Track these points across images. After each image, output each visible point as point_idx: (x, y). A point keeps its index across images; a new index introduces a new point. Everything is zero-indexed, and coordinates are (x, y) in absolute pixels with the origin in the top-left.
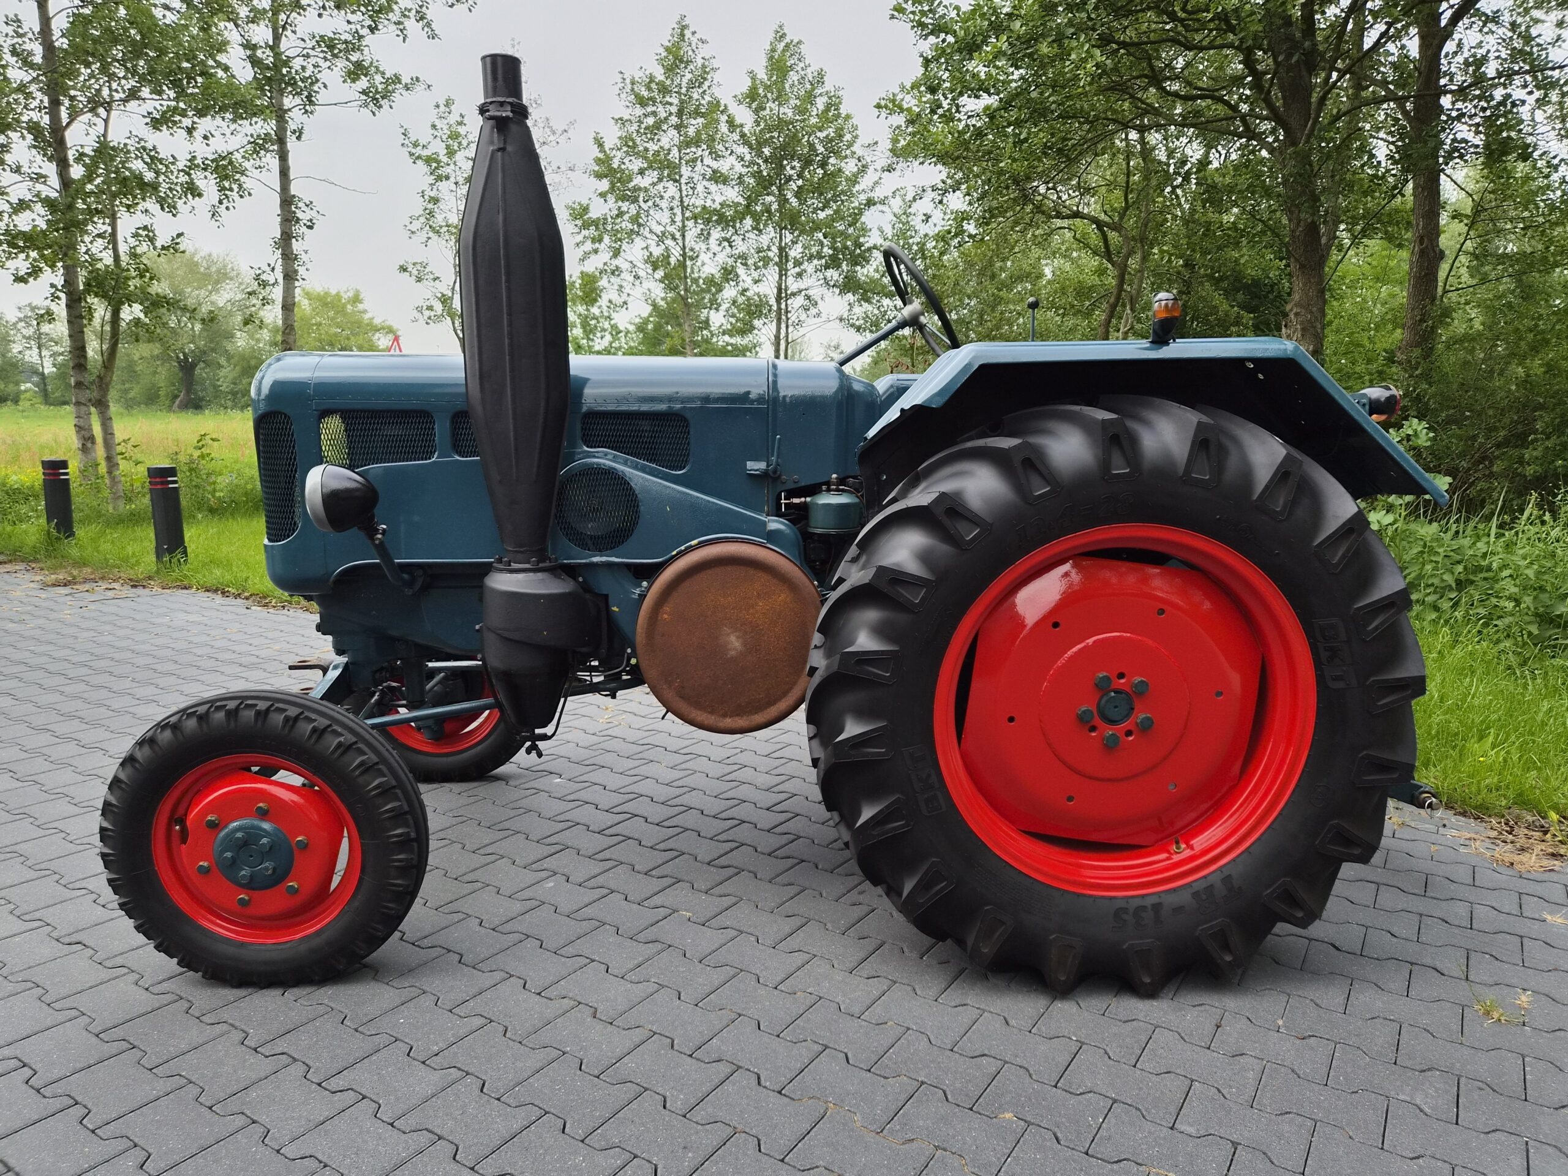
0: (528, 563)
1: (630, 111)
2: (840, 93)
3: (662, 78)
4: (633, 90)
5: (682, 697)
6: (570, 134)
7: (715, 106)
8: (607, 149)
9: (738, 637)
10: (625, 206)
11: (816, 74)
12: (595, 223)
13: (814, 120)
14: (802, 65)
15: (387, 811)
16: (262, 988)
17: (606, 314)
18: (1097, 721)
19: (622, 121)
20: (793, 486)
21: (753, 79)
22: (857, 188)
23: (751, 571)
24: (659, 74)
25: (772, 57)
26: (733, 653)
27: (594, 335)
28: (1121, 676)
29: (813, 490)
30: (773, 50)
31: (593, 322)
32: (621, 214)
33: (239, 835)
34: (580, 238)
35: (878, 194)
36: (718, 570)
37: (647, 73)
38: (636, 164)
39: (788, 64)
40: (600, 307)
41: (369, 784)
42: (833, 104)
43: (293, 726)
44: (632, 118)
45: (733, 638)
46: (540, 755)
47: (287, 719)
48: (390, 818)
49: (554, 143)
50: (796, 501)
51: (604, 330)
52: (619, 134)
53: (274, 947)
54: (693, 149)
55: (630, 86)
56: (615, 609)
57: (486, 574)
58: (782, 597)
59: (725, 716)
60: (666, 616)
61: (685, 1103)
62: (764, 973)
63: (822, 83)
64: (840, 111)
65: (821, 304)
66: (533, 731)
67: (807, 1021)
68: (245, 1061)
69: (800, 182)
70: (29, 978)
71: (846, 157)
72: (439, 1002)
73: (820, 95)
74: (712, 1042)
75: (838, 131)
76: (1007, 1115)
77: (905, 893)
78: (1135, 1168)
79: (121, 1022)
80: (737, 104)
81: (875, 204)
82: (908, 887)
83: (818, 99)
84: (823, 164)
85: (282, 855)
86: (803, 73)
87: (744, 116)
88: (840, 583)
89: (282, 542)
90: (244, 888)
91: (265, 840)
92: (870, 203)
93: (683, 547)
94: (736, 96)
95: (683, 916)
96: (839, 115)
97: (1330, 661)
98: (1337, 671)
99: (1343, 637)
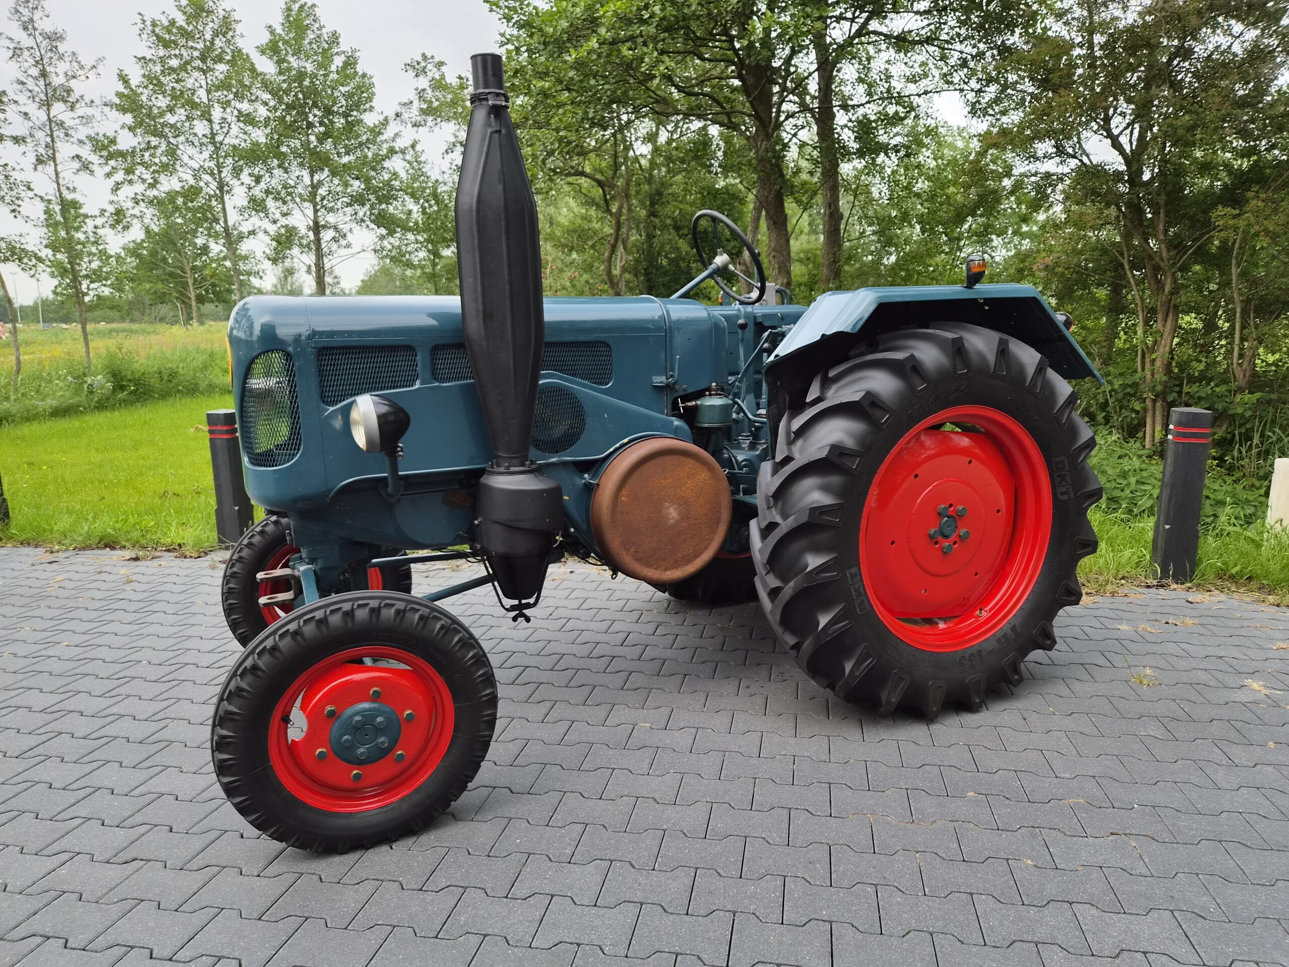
0: (523, 465)
1: (153, 51)
2: (357, 54)
3: (184, 24)
4: (153, 32)
6: (100, 69)
7: (238, 53)
8: (133, 87)
9: (675, 509)
10: (154, 141)
11: (330, 35)
12: (122, 154)
13: (334, 76)
14: (317, 25)
15: (480, 676)
16: (368, 849)
17: (92, 239)
18: (940, 538)
19: (143, 60)
20: (684, 393)
21: (273, 33)
22: (381, 138)
23: (682, 459)
24: (181, 20)
25: (288, 16)
26: (672, 521)
27: (81, 259)
28: (951, 506)
29: (700, 394)
30: (289, 9)
31: (79, 247)
32: (149, 147)
33: (357, 718)
34: (108, 169)
35: (399, 144)
36: (659, 460)
37: (170, 18)
38: (162, 102)
39: (305, 23)
40: (85, 232)
41: (465, 657)
42: (350, 62)
43: (403, 618)
44: (155, 58)
45: (671, 510)
46: (528, 620)
48: (481, 682)
49: (83, 78)
50: (690, 404)
51: (90, 254)
52: (142, 72)
53: (378, 811)
54: (225, 93)
55: (150, 28)
56: (566, 498)
57: (481, 476)
58: (703, 476)
59: (666, 570)
60: (624, 498)
61: (781, 838)
62: (742, 750)
63: (338, 44)
64: (357, 70)
65: (350, 237)
66: (520, 602)
67: (802, 771)
68: (424, 900)
69: (322, 129)
70: (124, 897)
71: (365, 110)
72: (531, 822)
73: (337, 53)
74: (756, 797)
75: (358, 87)
76: (971, 794)
77: (847, 671)
78: (1061, 802)
79: (269, 904)
80: (258, 54)
81: (396, 153)
82: (848, 667)
83: (335, 58)
84: (346, 115)
85: (393, 730)
86: (318, 32)
87: (266, 66)
88: (788, 460)
89: (284, 466)
90: (359, 764)
91: (379, 719)
92: (392, 151)
93: (617, 445)
94: (258, 47)
95: (645, 727)
96: (356, 73)
97: (1060, 483)
98: (1064, 489)
99: (1067, 468)
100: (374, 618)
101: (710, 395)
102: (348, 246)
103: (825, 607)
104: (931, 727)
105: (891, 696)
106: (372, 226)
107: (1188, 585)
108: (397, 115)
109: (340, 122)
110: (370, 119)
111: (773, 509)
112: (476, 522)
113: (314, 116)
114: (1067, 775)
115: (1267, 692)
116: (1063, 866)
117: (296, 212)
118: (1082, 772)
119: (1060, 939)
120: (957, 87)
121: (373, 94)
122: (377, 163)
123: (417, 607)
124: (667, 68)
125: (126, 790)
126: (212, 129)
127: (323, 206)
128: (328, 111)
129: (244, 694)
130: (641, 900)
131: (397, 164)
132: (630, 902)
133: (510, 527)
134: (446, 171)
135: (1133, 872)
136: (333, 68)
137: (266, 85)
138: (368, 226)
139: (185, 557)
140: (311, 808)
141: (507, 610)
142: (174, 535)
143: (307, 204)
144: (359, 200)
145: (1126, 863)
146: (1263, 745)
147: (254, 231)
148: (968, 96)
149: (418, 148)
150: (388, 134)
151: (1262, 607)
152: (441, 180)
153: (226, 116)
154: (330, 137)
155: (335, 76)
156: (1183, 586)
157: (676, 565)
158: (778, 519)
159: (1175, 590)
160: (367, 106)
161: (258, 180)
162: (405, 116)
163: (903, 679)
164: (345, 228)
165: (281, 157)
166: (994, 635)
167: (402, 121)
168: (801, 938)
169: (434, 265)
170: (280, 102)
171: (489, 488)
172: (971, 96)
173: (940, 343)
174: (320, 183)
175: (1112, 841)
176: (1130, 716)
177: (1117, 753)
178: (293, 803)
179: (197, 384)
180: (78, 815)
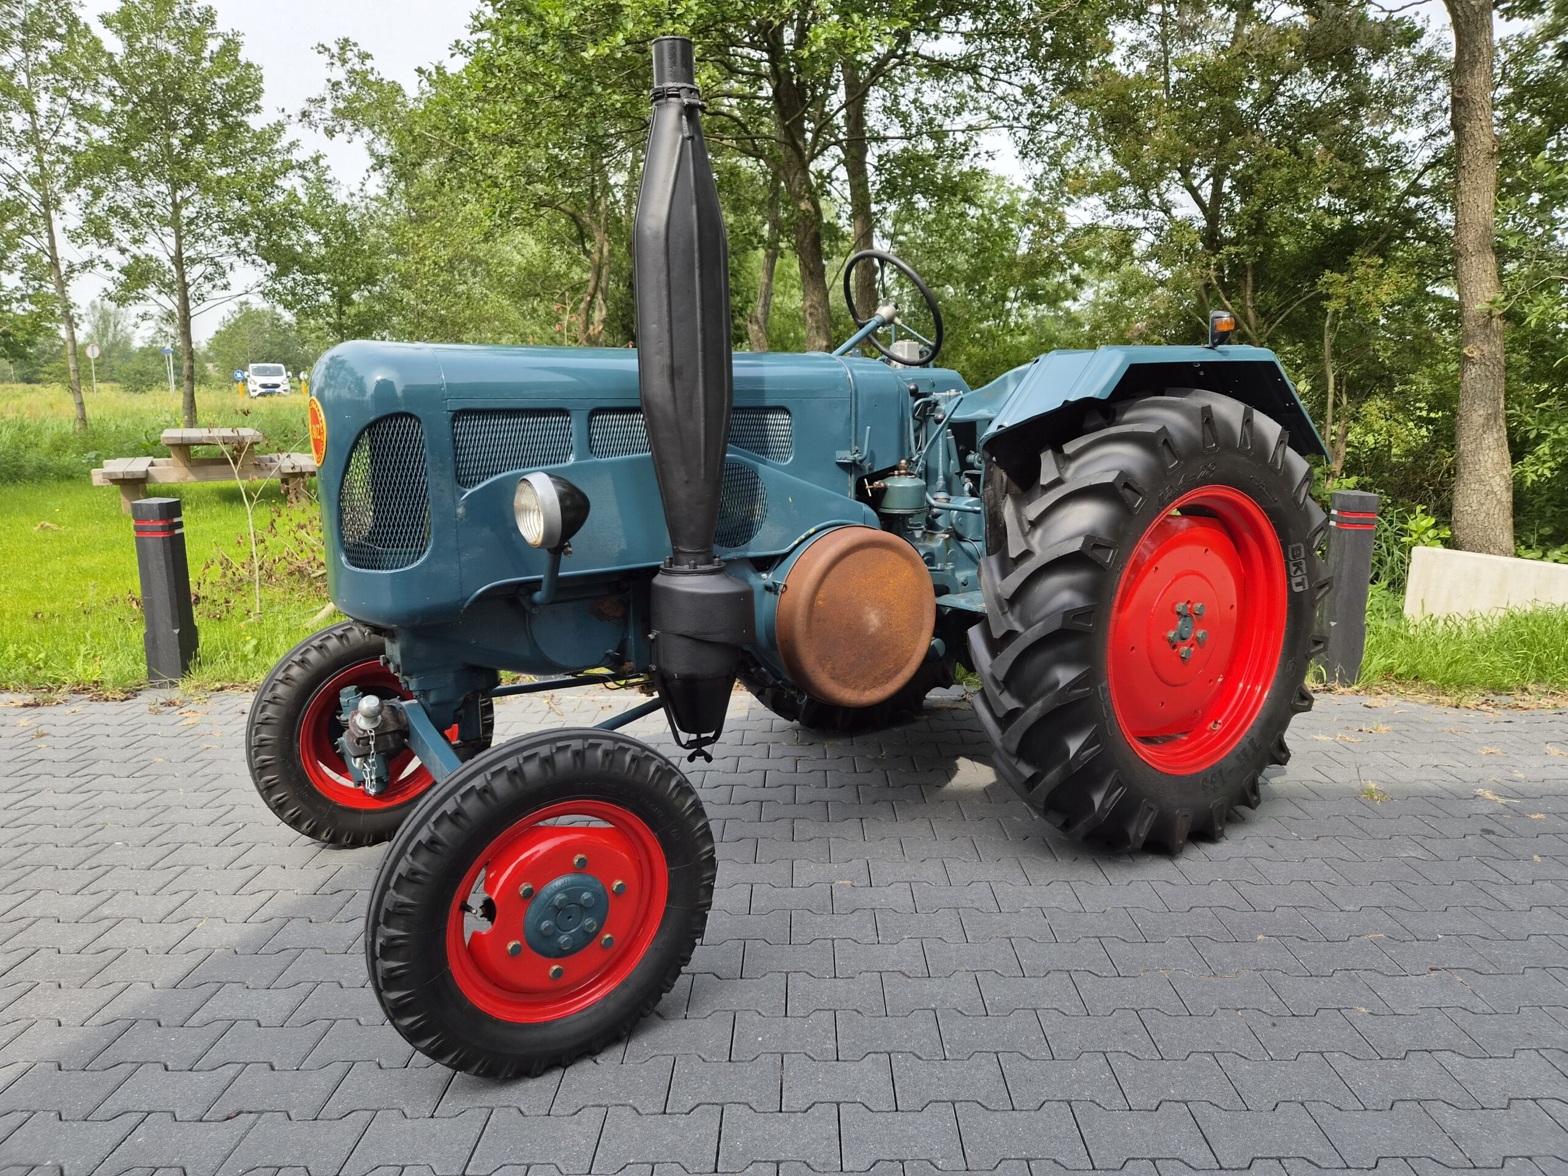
0: (710, 562)
5: (833, 678)
9: (877, 614)
15: (699, 829)
20: (870, 472)
22: (273, 147)
26: (872, 630)
29: (886, 474)
33: (559, 897)
41: (683, 806)
43: (612, 761)
45: (873, 615)
46: (709, 759)
47: (606, 753)
50: (878, 485)
53: (578, 1016)
59: (864, 689)
60: (820, 602)
61: (1076, 1007)
62: (977, 905)
63: (213, 23)
64: (239, 58)
65: (230, 275)
66: (699, 736)
67: (1060, 925)
68: (675, 1125)
69: (188, 131)
70: (252, 1165)
71: (248, 111)
72: (763, 1013)
73: (211, 35)
74: (1023, 961)
75: (240, 80)
76: (1260, 937)
77: (1097, 805)
78: (1361, 939)
79: (468, 1153)
80: (101, 25)
81: (293, 168)
82: (1098, 799)
83: (209, 40)
84: (222, 115)
85: (599, 908)
86: (186, 7)
87: (113, 44)
88: (1027, 554)
89: (407, 568)
90: (557, 957)
91: (586, 895)
92: (288, 167)
93: (803, 537)
94: (102, 17)
95: (844, 885)
96: (237, 61)
97: (1295, 572)
98: (1299, 580)
99: (1303, 556)
100: (579, 763)
101: (900, 474)
102: (225, 287)
103: (1074, 729)
104: (1176, 862)
105: (1139, 829)
106: (259, 260)
107: (1356, 687)
108: (305, 114)
109: (213, 125)
110: (256, 122)
111: (1009, 614)
112: (651, 636)
113: (180, 114)
114: (1351, 908)
115: (1504, 801)
116: (1400, 1011)
117: (152, 239)
118: (1365, 903)
119: (1441, 1094)
120: (1006, 123)
121: (261, 91)
122: (267, 181)
123: (626, 746)
124: (709, 77)
125: (179, 1019)
126: (33, 123)
127: (189, 232)
128: (199, 110)
129: (419, 877)
130: (951, 1098)
131: (292, 182)
132: (937, 1102)
133: (697, 640)
134: (356, 192)
135: (1475, 1011)
136: (206, 54)
137: (114, 71)
138: (253, 262)
139: (106, 700)
140: (497, 1022)
141: (684, 747)
142: (83, 670)
143: (168, 230)
144: (242, 225)
145: (1463, 1001)
146: (1530, 859)
147: (92, 262)
148: (1018, 134)
149: (322, 162)
150: (283, 142)
151: (1442, 709)
152: (349, 203)
153: (56, 108)
154: (202, 142)
155: (206, 64)
156: (1350, 689)
157: (876, 683)
158: (1017, 627)
159: (1343, 693)
160: (253, 104)
161: (97, 193)
162: (316, 116)
163: (1152, 809)
164: (225, 262)
165: (130, 163)
166: (1233, 751)
167: (310, 123)
168: (1162, 1124)
169: (341, 313)
170: (133, 90)
171: (668, 592)
172: (1024, 134)
173: (1187, 412)
174: (186, 201)
175: (1436, 978)
176: (1380, 836)
177: (1388, 878)
178: (477, 1017)
179: (21, 467)
180: (123, 1059)
